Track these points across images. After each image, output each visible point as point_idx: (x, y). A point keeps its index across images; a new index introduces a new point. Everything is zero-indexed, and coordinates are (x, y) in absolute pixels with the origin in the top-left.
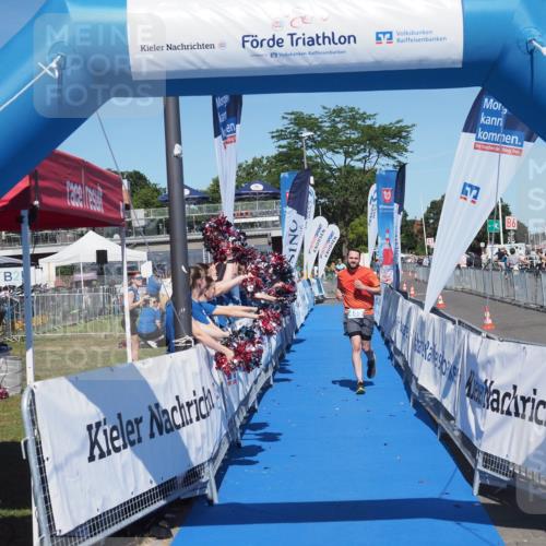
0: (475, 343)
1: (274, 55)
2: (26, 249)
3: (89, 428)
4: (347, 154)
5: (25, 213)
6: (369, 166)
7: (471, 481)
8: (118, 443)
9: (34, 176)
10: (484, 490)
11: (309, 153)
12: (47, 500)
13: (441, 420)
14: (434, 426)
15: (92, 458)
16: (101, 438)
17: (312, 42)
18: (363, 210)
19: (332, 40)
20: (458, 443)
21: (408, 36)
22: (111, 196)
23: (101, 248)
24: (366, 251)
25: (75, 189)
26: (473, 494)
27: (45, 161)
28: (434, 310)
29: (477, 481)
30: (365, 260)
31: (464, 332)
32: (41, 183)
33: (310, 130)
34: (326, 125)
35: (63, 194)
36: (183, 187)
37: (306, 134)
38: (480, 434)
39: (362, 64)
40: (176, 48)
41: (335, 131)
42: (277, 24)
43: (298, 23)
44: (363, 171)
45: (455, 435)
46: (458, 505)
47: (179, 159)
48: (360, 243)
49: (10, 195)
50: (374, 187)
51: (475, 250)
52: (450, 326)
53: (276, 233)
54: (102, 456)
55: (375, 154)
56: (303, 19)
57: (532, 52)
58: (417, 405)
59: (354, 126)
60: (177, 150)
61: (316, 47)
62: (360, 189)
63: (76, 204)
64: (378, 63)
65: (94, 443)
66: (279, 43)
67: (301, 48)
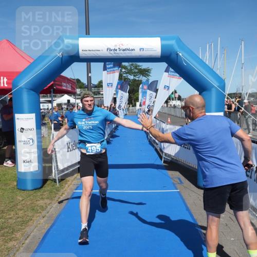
0: (164, 126)
1: (115, 53)
2: (52, 99)
3: (67, 144)
4: (134, 76)
5: (52, 90)
6: (140, 79)
7: (161, 160)
8: (74, 148)
9: (54, 81)
10: (164, 162)
11: (124, 75)
12: (56, 161)
13: (155, 145)
14: (153, 146)
15: (68, 151)
16: (70, 146)
17: (124, 50)
18: (138, 91)
19: (129, 50)
20: (159, 150)
21: (148, 50)
22: (73, 86)
23: (69, 99)
24: (138, 101)
25: (65, 84)
26: (162, 163)
27: (58, 78)
28: (155, 118)
29: (163, 160)
30: (138, 104)
31: (161, 123)
32: (56, 83)
33: (125, 69)
34: (129, 68)
35: (61, 86)
36: (91, 83)
37: (123, 70)
38: (164, 148)
39: (136, 56)
40: (90, 51)
41: (131, 70)
42: (116, 46)
43: (121, 45)
44: (138, 80)
45: (158, 149)
46: (158, 165)
47: (90, 77)
48: (137, 99)
49: (49, 85)
50: (141, 85)
51: (167, 102)
52: (158, 121)
53: (115, 96)
54: (70, 151)
55: (141, 76)
56: (122, 45)
57: (177, 54)
58: (149, 141)
59: (136, 68)
60: (90, 75)
61: (125, 52)
62: (137, 85)
63: (64, 88)
64: (140, 56)
65: (69, 148)
66: (116, 50)
67: (121, 52)
